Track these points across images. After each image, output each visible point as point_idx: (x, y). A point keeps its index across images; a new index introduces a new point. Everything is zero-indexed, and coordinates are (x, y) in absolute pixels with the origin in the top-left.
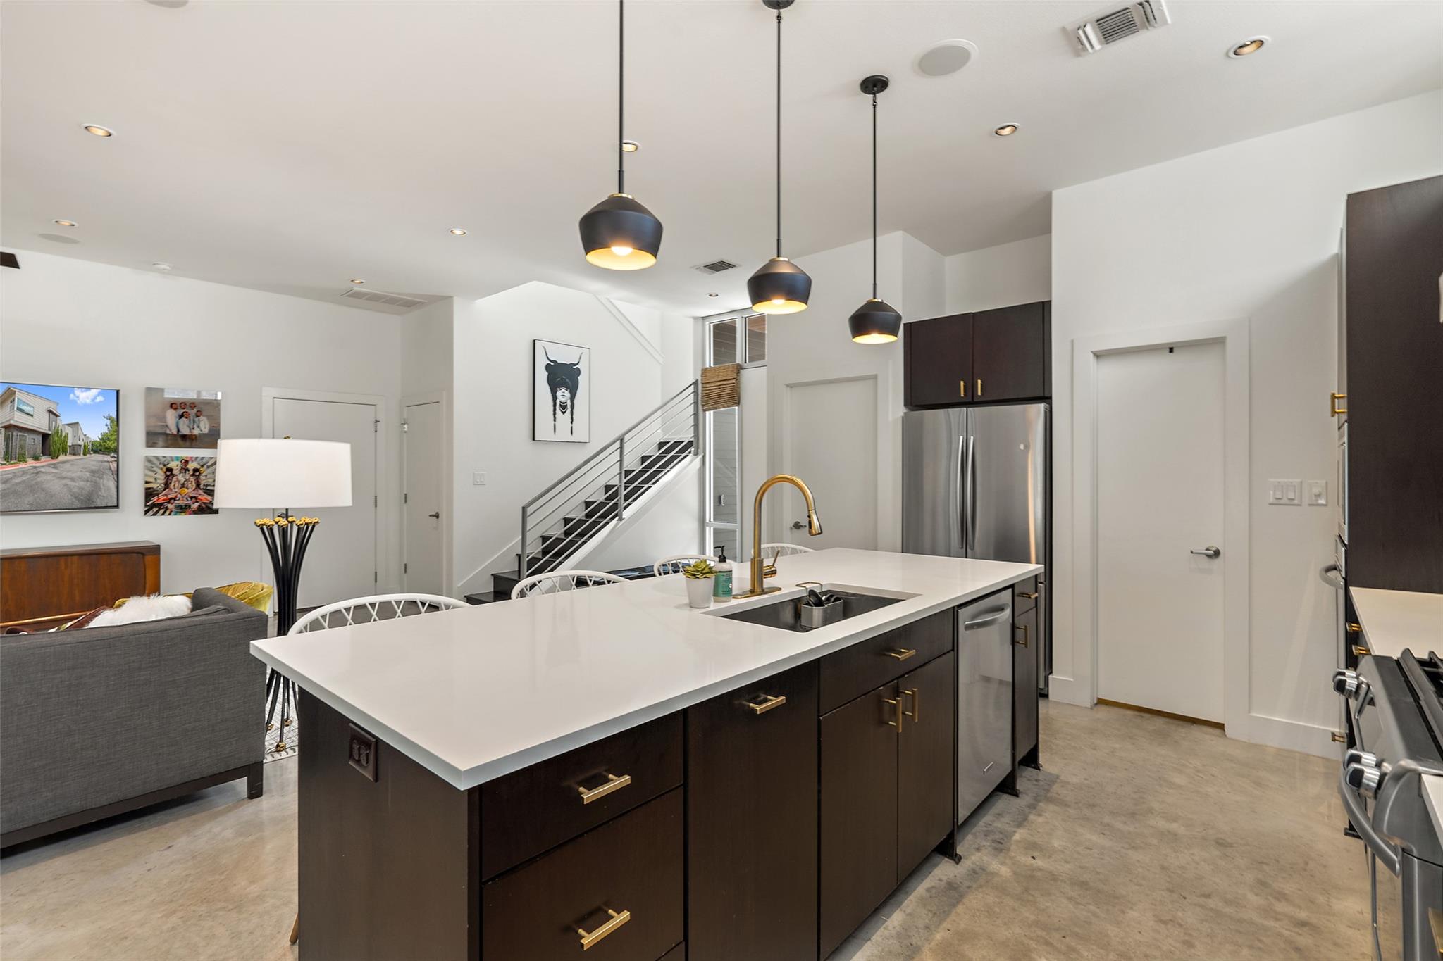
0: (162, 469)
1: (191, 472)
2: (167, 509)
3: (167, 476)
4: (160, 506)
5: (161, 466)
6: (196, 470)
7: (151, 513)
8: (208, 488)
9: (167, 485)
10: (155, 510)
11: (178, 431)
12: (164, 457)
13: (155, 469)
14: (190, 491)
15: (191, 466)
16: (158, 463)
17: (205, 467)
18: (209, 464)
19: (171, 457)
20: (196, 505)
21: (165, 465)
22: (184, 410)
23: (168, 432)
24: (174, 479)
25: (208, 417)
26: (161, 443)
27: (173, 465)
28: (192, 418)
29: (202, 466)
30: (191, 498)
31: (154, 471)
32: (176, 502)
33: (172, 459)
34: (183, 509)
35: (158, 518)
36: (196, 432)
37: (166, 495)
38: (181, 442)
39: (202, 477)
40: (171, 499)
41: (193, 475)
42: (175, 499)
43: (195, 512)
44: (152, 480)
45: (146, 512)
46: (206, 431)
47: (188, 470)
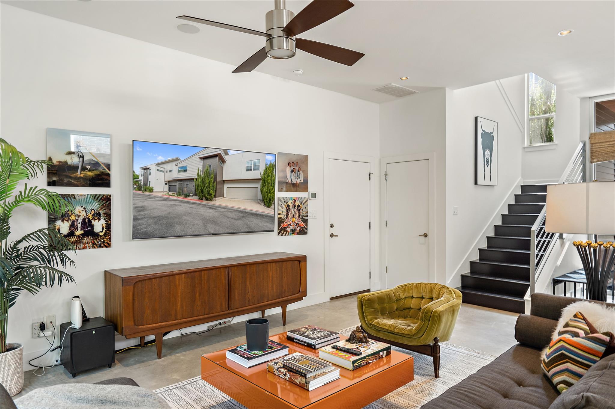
0: (285, 205)
1: (297, 207)
2: (287, 231)
3: (287, 210)
4: (284, 229)
5: (285, 204)
6: (299, 206)
7: (281, 234)
8: (304, 218)
9: (287, 215)
10: (282, 232)
11: (291, 181)
12: (286, 198)
13: (283, 205)
14: (296, 220)
15: (297, 203)
16: (283, 201)
17: (302, 204)
18: (304, 202)
19: (289, 197)
20: (298, 229)
21: (286, 203)
22: (294, 167)
23: (287, 182)
24: (290, 212)
25: (303, 171)
26: (284, 189)
27: (290, 203)
28: (297, 172)
29: (301, 203)
30: (297, 224)
31: (282, 207)
32: (291, 227)
33: (290, 199)
34: (293, 231)
35: (284, 237)
36: (298, 181)
37: (287, 222)
38: (292, 188)
39: (301, 211)
40: (289, 225)
41: (298, 209)
42: (290, 225)
43: (298, 234)
44: (282, 213)
45: (279, 233)
46: (302, 180)
47: (295, 206)
